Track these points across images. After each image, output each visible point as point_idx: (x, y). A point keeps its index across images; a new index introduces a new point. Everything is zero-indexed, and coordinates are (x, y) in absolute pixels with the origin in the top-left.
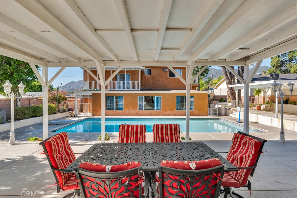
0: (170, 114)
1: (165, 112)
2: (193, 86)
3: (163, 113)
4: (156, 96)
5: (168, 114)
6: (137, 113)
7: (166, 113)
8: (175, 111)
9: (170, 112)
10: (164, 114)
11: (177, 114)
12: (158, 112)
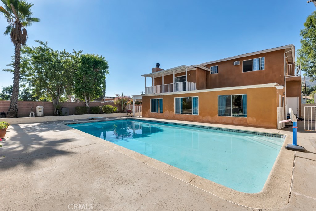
0: (210, 121)
1: (203, 117)
2: (288, 80)
3: (200, 119)
4: (192, 97)
5: (206, 120)
6: (173, 116)
7: (205, 119)
8: (217, 117)
9: (210, 118)
10: (202, 120)
11: (219, 122)
12: (195, 117)
